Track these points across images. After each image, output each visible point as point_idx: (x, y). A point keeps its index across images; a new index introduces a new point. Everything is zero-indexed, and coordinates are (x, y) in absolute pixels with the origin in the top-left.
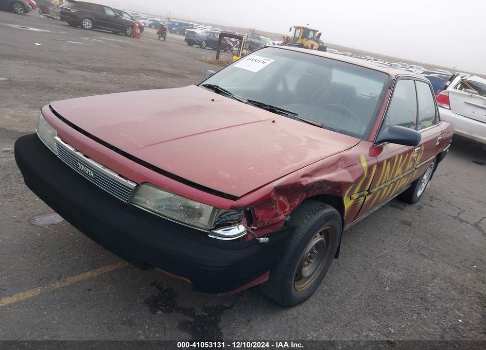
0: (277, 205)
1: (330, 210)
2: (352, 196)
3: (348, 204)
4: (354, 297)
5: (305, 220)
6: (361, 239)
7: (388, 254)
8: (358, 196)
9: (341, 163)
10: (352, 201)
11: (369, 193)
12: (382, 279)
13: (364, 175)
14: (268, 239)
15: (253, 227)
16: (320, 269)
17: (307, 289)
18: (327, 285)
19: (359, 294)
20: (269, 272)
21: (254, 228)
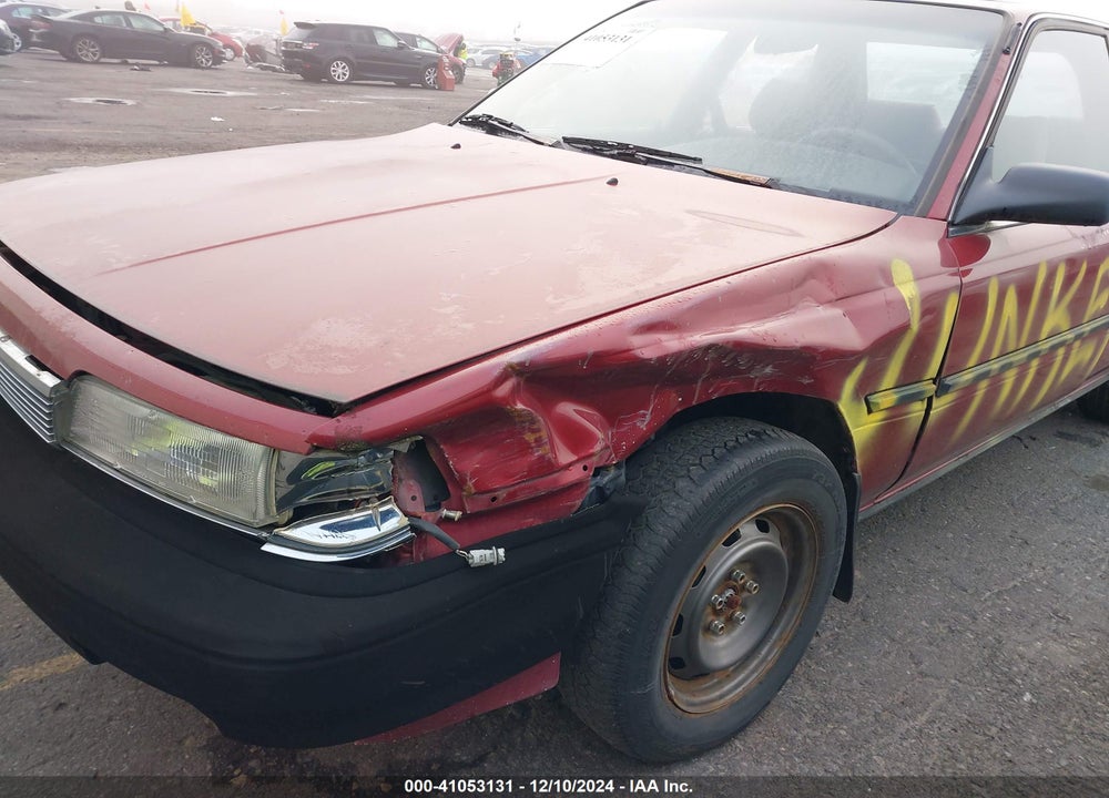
0: (539, 430)
1: (788, 445)
2: (873, 399)
3: (862, 427)
4: (903, 727)
5: (681, 484)
6: (951, 535)
7: (1038, 581)
8: (895, 397)
9: (812, 283)
10: (878, 417)
11: (942, 389)
12: (1009, 664)
13: (905, 328)
14: (501, 551)
15: (445, 512)
16: (779, 638)
17: (733, 704)
18: (813, 686)
19: (924, 719)
20: (555, 661)
21: (452, 514)
